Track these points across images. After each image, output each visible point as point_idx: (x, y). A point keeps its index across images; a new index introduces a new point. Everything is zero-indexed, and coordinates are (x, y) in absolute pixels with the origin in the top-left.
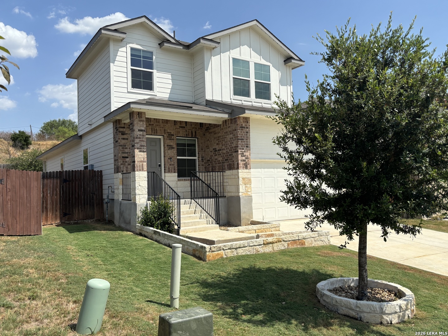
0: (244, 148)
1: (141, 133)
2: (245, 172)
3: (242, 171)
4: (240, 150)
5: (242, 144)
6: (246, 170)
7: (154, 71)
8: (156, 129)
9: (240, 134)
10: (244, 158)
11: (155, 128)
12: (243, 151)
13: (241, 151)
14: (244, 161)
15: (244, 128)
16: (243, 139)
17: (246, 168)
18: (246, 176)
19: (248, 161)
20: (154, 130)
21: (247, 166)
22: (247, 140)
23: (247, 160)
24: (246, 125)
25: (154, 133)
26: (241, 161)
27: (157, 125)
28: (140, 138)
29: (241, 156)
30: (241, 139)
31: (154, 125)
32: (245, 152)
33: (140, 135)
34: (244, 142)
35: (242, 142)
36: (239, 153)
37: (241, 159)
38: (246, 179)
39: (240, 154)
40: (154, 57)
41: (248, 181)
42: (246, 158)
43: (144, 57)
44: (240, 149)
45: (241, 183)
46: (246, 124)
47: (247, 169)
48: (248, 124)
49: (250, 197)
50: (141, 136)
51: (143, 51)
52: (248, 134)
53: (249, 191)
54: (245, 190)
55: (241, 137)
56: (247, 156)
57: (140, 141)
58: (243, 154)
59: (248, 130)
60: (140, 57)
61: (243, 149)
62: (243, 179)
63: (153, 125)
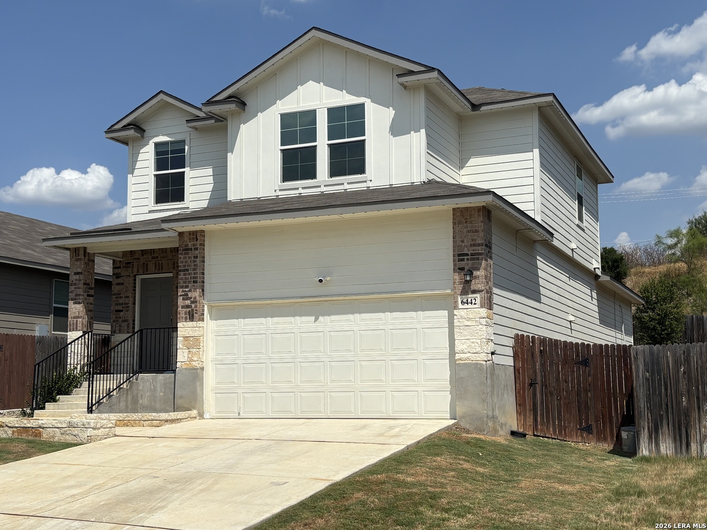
0: (190, 285)
1: (77, 277)
2: (190, 326)
3: (183, 325)
4: (181, 290)
5: (186, 278)
6: (190, 324)
7: (186, 170)
8: (162, 264)
9: (182, 262)
10: (188, 302)
11: (160, 262)
12: (187, 290)
13: (183, 291)
14: (188, 307)
15: (191, 249)
16: (187, 270)
17: (192, 319)
18: (191, 334)
19: (196, 306)
20: (159, 266)
21: (193, 316)
22: (194, 269)
23: (193, 306)
24: (194, 245)
25: (159, 269)
26: (183, 307)
27: (163, 257)
28: (75, 284)
29: (183, 299)
30: (184, 271)
31: (159, 257)
32: (190, 291)
33: (76, 280)
34: (189, 274)
35: (185, 275)
36: (179, 294)
37: (182, 304)
38: (192, 339)
39: (181, 296)
40: (186, 147)
41: (194, 343)
42: (192, 302)
43: (173, 152)
44: (182, 287)
45: (181, 346)
46: (195, 243)
47: (192, 321)
48: (199, 242)
49: (194, 371)
50: (77, 282)
51: (172, 142)
52: (198, 260)
53: (195, 359)
54: (188, 357)
55: (185, 266)
56: (195, 298)
57: (76, 288)
58: (187, 295)
59: (197, 252)
60: (166, 153)
61: (187, 287)
62: (186, 338)
63: (157, 257)
